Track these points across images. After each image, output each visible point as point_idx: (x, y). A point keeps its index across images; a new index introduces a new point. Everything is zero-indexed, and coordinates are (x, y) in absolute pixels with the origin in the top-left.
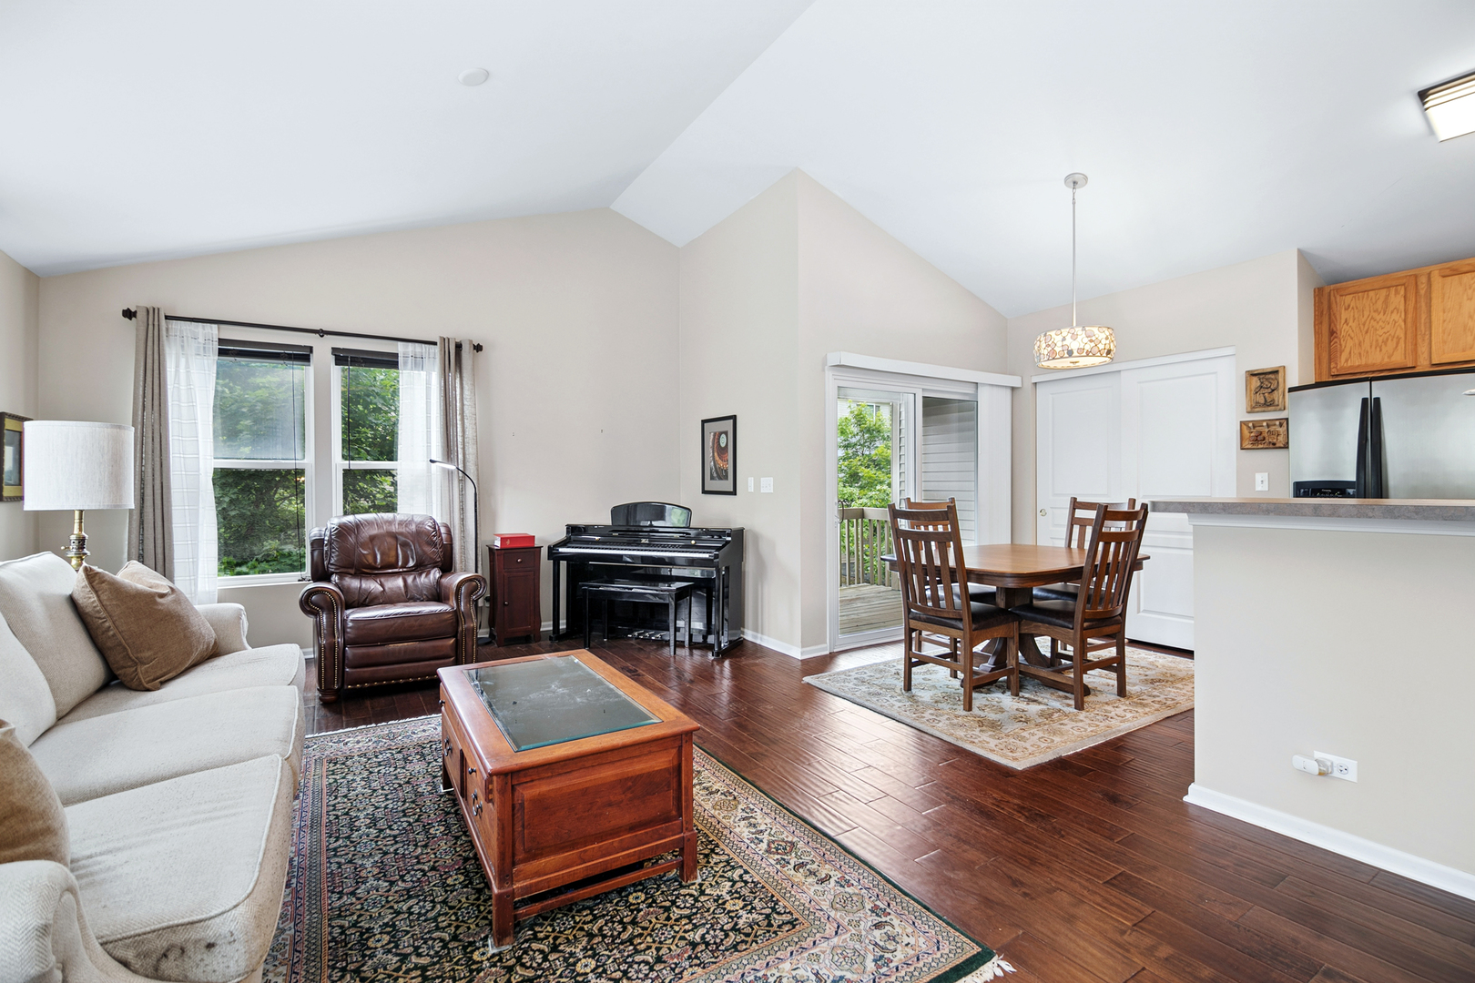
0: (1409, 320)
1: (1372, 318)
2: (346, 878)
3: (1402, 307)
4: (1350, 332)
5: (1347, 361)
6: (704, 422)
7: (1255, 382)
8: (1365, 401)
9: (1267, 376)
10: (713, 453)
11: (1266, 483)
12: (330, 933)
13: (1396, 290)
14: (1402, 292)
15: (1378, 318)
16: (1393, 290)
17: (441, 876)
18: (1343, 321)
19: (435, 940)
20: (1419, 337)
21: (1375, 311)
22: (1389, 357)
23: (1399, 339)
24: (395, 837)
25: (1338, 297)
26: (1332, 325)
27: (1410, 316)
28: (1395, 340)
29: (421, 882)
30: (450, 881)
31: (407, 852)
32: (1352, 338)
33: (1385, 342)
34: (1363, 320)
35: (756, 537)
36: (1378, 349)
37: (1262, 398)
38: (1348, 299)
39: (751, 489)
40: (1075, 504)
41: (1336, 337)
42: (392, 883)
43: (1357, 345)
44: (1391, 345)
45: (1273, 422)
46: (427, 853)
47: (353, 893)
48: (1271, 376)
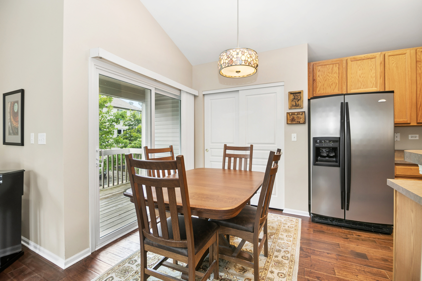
0: (340, 77)
1: (328, 75)
3: (338, 72)
4: (320, 80)
5: (319, 91)
6: (5, 95)
7: (292, 97)
8: (342, 103)
9: (296, 94)
10: (10, 116)
11: (296, 138)
13: (336, 65)
14: (338, 66)
15: (329, 75)
16: (335, 65)
18: (318, 76)
20: (343, 83)
21: (328, 73)
22: (333, 90)
23: (336, 84)
25: (316, 67)
26: (314, 77)
27: (340, 75)
28: (335, 84)
32: (321, 83)
33: (332, 85)
34: (325, 76)
35: (36, 176)
36: (330, 87)
37: (295, 103)
38: (319, 68)
39: (33, 142)
40: (226, 148)
41: (315, 82)
43: (322, 85)
44: (334, 85)
45: (299, 113)
48: (298, 94)
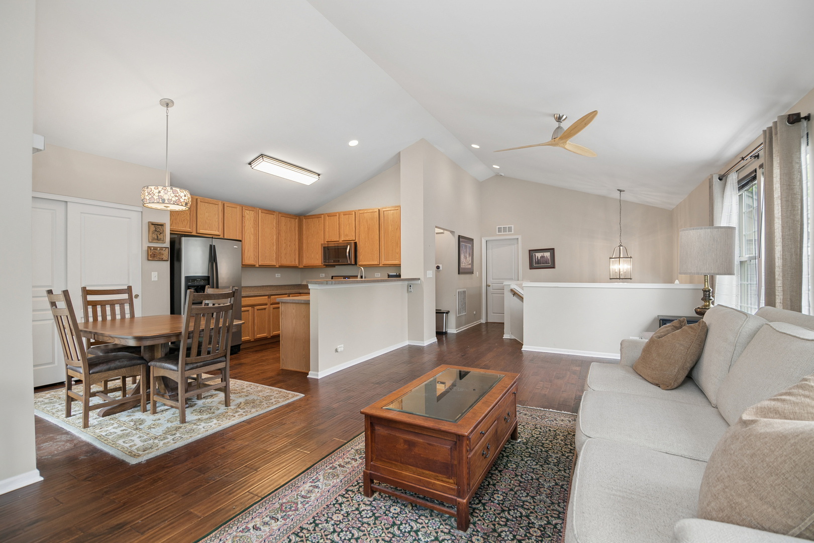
2: (558, 494)
7: (153, 228)
8: (211, 245)
9: (158, 226)
12: (570, 472)
17: (516, 471)
19: (534, 451)
22: (185, 227)
23: (188, 221)
24: (522, 507)
29: (526, 473)
30: (514, 466)
31: (522, 492)
37: (156, 236)
40: (86, 292)
42: (538, 479)
45: (162, 249)
46: (513, 485)
47: (556, 484)
48: (160, 227)
